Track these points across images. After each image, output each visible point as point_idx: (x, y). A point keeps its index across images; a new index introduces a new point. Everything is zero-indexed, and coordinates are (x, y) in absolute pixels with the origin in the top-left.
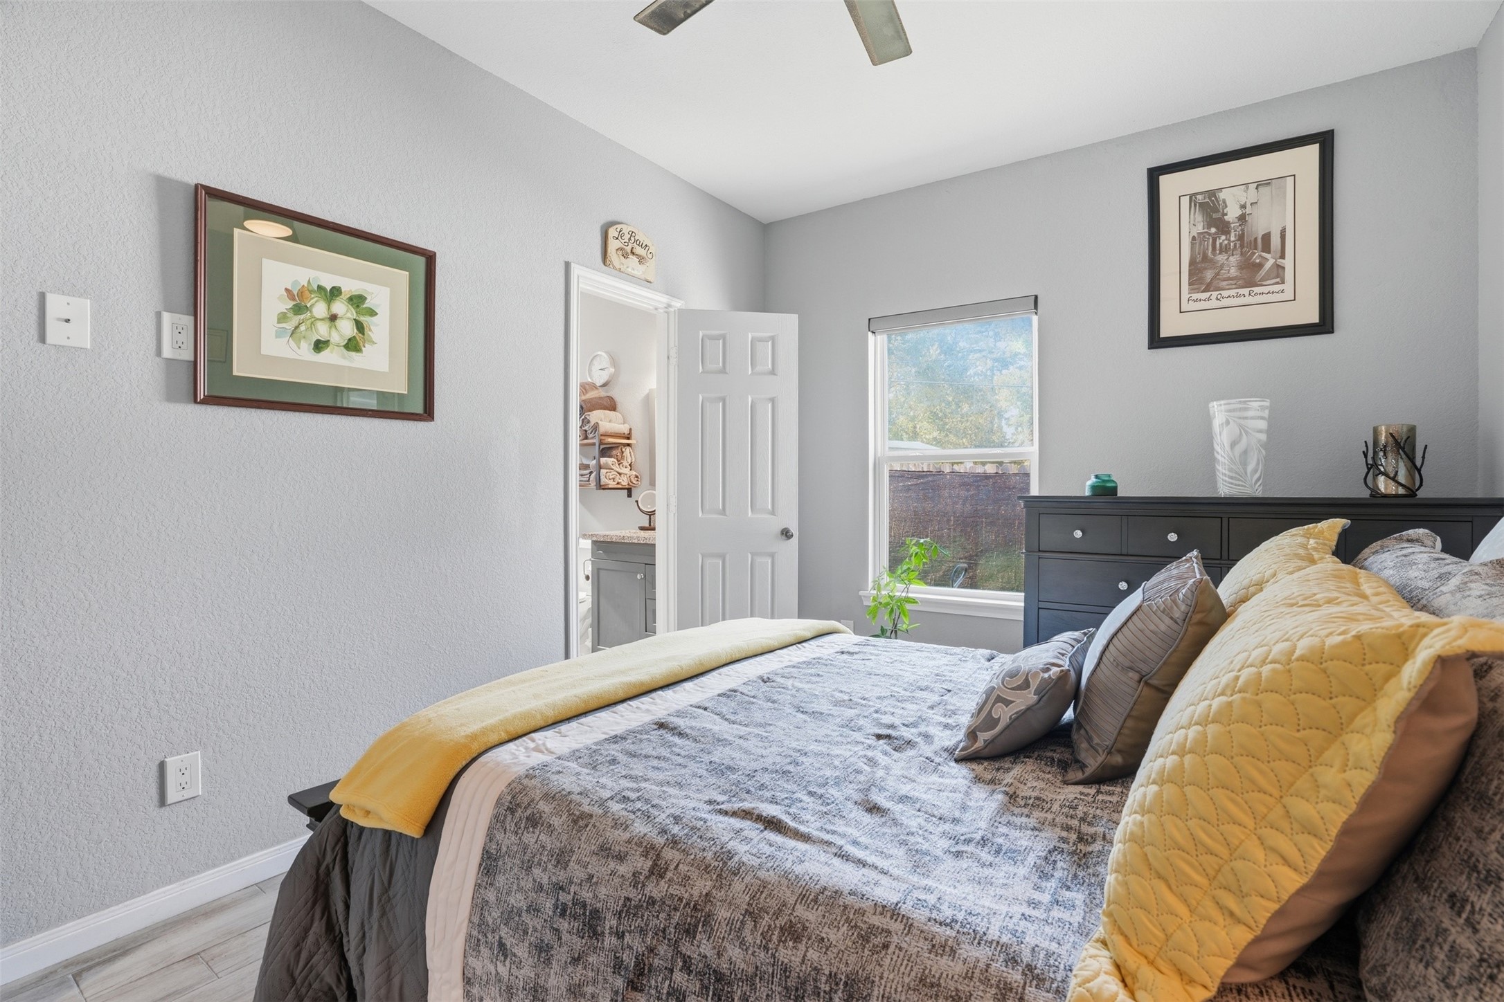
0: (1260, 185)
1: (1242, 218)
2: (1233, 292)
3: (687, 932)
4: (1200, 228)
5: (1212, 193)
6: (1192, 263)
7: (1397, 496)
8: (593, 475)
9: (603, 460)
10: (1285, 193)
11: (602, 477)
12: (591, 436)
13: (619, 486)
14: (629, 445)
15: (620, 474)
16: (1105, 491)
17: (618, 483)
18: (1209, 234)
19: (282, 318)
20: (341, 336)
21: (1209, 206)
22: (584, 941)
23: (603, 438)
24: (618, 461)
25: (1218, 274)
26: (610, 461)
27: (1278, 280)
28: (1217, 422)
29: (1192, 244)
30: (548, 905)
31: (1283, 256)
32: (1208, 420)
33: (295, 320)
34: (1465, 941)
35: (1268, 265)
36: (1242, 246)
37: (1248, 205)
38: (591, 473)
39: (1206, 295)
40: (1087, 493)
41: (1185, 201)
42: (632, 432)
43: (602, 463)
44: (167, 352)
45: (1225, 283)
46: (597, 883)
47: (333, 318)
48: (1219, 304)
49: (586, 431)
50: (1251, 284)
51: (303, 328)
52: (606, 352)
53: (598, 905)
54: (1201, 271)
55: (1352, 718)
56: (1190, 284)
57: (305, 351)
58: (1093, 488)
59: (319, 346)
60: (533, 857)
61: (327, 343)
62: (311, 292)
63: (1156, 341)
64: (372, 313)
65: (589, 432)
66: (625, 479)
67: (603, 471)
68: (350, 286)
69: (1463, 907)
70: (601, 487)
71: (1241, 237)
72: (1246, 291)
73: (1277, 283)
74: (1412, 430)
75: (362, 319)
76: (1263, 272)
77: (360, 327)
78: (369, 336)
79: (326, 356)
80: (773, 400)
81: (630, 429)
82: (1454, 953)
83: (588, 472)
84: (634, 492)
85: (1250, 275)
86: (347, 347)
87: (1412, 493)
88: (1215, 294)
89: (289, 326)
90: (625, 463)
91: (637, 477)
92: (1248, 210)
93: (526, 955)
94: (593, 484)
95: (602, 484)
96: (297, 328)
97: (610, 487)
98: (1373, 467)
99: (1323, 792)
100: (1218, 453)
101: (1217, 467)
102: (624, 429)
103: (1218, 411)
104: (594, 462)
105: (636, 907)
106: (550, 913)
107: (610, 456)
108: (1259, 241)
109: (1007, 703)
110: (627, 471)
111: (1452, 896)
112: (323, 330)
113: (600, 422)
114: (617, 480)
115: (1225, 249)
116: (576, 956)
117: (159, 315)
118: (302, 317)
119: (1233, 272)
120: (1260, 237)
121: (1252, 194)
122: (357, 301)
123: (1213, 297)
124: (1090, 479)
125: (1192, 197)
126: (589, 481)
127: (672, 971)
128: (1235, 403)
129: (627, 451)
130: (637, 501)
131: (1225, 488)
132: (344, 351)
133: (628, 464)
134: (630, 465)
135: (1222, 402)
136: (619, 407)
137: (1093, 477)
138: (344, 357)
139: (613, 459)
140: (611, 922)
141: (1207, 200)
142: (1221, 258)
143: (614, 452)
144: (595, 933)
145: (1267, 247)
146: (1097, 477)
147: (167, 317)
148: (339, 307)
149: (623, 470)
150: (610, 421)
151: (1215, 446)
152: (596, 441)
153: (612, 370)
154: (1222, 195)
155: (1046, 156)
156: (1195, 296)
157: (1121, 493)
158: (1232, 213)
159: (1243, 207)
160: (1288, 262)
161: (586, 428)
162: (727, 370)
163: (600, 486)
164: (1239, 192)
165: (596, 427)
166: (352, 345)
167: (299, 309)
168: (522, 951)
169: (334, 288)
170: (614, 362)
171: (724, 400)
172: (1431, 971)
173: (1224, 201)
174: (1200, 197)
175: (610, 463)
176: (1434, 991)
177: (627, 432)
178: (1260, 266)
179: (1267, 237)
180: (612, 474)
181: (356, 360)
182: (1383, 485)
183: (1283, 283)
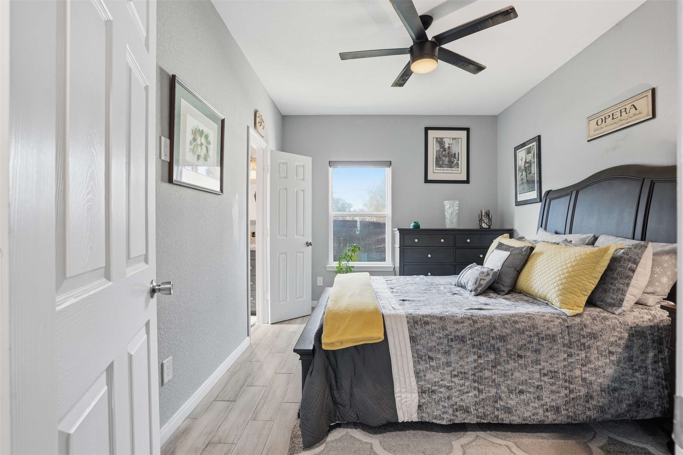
0: (454, 139)
1: (449, 147)
2: (446, 169)
3: (491, 331)
4: (438, 148)
5: (442, 139)
6: (436, 158)
7: (486, 228)
10: (459, 143)
16: (417, 226)
18: (441, 151)
20: (203, 153)
21: (440, 142)
22: (461, 345)
25: (443, 163)
27: (457, 167)
28: (447, 207)
29: (436, 153)
30: (445, 341)
31: (458, 161)
32: (443, 207)
34: (615, 288)
35: (455, 162)
36: (449, 156)
37: (450, 144)
39: (440, 169)
40: (411, 227)
41: (435, 139)
44: (163, 158)
45: (444, 166)
46: (460, 330)
47: (202, 144)
48: (443, 172)
50: (451, 167)
51: (195, 148)
53: (463, 335)
54: (439, 161)
55: (600, 261)
56: (436, 165)
57: (195, 160)
58: (414, 226)
60: (433, 331)
61: (200, 156)
62: (197, 131)
63: (427, 181)
64: (210, 143)
69: (613, 284)
71: (448, 153)
72: (449, 169)
73: (457, 168)
74: (489, 211)
75: (208, 146)
76: (454, 164)
77: (207, 149)
78: (209, 154)
80: (303, 190)
82: (613, 290)
85: (451, 165)
86: (204, 158)
87: (489, 226)
88: (442, 168)
89: (192, 147)
92: (450, 146)
93: (441, 356)
98: (481, 220)
99: (597, 272)
100: (446, 215)
101: (446, 220)
103: (447, 204)
105: (474, 331)
106: (447, 343)
108: (453, 155)
109: (484, 280)
111: (611, 283)
112: (199, 150)
115: (444, 156)
116: (460, 349)
117: (160, 137)
118: (195, 143)
119: (447, 163)
120: (453, 154)
121: (451, 142)
122: (207, 137)
123: (442, 170)
124: (412, 223)
125: (437, 138)
127: (490, 341)
128: (451, 202)
131: (448, 226)
132: (204, 160)
135: (447, 201)
137: (413, 223)
138: (204, 163)
140: (468, 337)
141: (440, 140)
142: (444, 158)
144: (464, 342)
145: (455, 157)
146: (415, 222)
147: (163, 138)
148: (203, 140)
151: (445, 213)
154: (444, 140)
155: (394, 115)
156: (437, 168)
157: (421, 228)
158: (447, 146)
159: (449, 144)
160: (459, 162)
162: (288, 177)
164: (448, 140)
168: (439, 356)
169: (202, 130)
171: (286, 189)
172: (610, 293)
173: (444, 141)
174: (438, 139)
176: (612, 296)
178: (453, 162)
179: (455, 154)
182: (484, 226)
183: (458, 168)
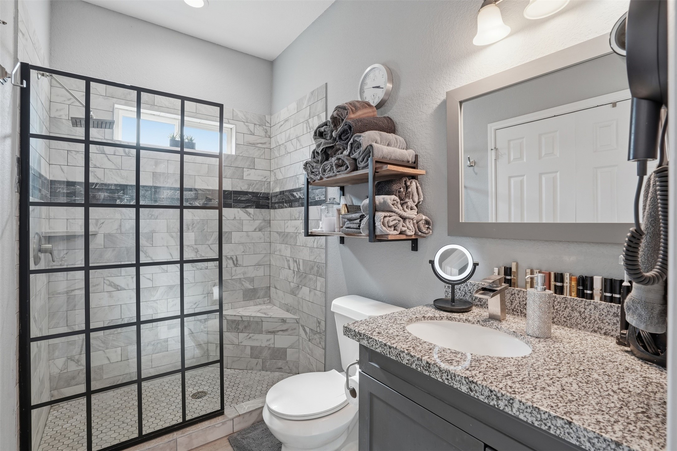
8: (365, 220)
9: (379, 199)
11: (378, 224)
12: (362, 165)
13: (403, 237)
14: (414, 177)
15: (404, 219)
17: (401, 233)
23: (379, 165)
24: (401, 200)
26: (389, 199)
38: (362, 217)
42: (420, 159)
43: (377, 202)
49: (355, 160)
52: (383, 64)
65: (360, 159)
66: (411, 226)
67: (380, 215)
70: (374, 237)
81: (416, 156)
83: (357, 215)
84: (421, 242)
90: (410, 203)
91: (427, 222)
94: (364, 233)
95: (378, 232)
97: (390, 238)
102: (409, 155)
104: (366, 201)
107: (389, 193)
110: (412, 214)
113: (374, 144)
114: (400, 227)
126: (359, 228)
129: (413, 185)
130: (432, 262)
133: (414, 205)
134: (416, 206)
136: (399, 128)
139: (393, 197)
143: (395, 187)
149: (408, 213)
150: (388, 145)
152: (369, 171)
153: (390, 86)
161: (355, 155)
163: (376, 236)
165: (369, 151)
170: (392, 76)
175: (390, 202)
177: (411, 159)
180: (393, 219)
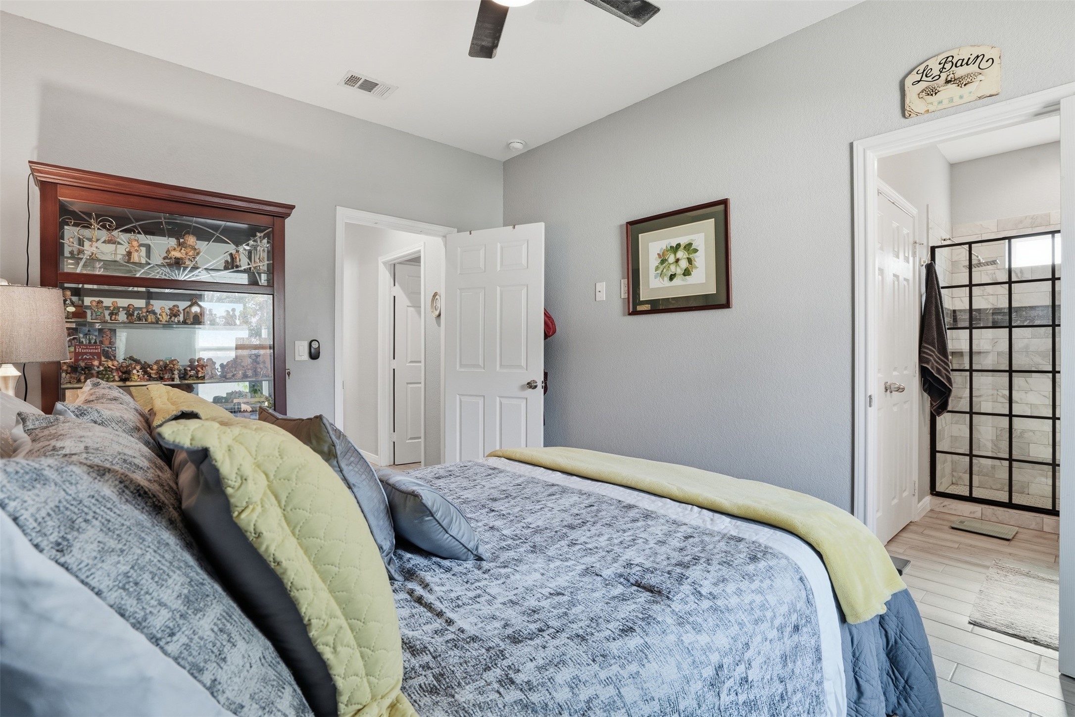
19: (657, 268)
20: (681, 269)
33: (661, 267)
44: (622, 297)
47: (677, 261)
51: (665, 271)
57: (666, 282)
59: (672, 277)
61: (675, 275)
62: (667, 251)
64: (696, 251)
68: (684, 241)
75: (691, 256)
77: (690, 261)
78: (695, 264)
79: (676, 281)
86: (684, 274)
89: (659, 272)
96: (662, 271)
112: (673, 269)
118: (664, 265)
122: (688, 247)
132: (683, 277)
138: (683, 280)
147: (622, 280)
148: (681, 254)
166: (687, 273)
167: (663, 261)
169: (677, 245)
181: (689, 280)
